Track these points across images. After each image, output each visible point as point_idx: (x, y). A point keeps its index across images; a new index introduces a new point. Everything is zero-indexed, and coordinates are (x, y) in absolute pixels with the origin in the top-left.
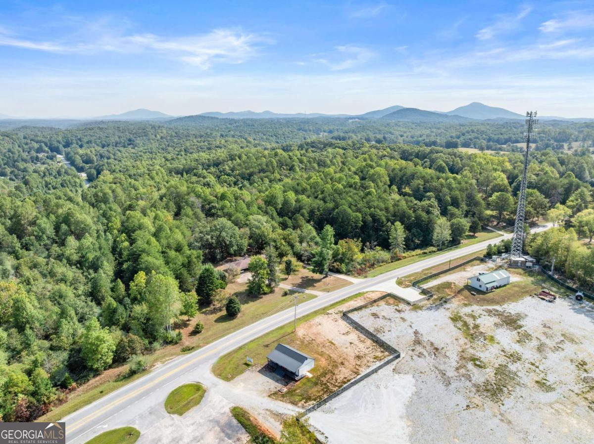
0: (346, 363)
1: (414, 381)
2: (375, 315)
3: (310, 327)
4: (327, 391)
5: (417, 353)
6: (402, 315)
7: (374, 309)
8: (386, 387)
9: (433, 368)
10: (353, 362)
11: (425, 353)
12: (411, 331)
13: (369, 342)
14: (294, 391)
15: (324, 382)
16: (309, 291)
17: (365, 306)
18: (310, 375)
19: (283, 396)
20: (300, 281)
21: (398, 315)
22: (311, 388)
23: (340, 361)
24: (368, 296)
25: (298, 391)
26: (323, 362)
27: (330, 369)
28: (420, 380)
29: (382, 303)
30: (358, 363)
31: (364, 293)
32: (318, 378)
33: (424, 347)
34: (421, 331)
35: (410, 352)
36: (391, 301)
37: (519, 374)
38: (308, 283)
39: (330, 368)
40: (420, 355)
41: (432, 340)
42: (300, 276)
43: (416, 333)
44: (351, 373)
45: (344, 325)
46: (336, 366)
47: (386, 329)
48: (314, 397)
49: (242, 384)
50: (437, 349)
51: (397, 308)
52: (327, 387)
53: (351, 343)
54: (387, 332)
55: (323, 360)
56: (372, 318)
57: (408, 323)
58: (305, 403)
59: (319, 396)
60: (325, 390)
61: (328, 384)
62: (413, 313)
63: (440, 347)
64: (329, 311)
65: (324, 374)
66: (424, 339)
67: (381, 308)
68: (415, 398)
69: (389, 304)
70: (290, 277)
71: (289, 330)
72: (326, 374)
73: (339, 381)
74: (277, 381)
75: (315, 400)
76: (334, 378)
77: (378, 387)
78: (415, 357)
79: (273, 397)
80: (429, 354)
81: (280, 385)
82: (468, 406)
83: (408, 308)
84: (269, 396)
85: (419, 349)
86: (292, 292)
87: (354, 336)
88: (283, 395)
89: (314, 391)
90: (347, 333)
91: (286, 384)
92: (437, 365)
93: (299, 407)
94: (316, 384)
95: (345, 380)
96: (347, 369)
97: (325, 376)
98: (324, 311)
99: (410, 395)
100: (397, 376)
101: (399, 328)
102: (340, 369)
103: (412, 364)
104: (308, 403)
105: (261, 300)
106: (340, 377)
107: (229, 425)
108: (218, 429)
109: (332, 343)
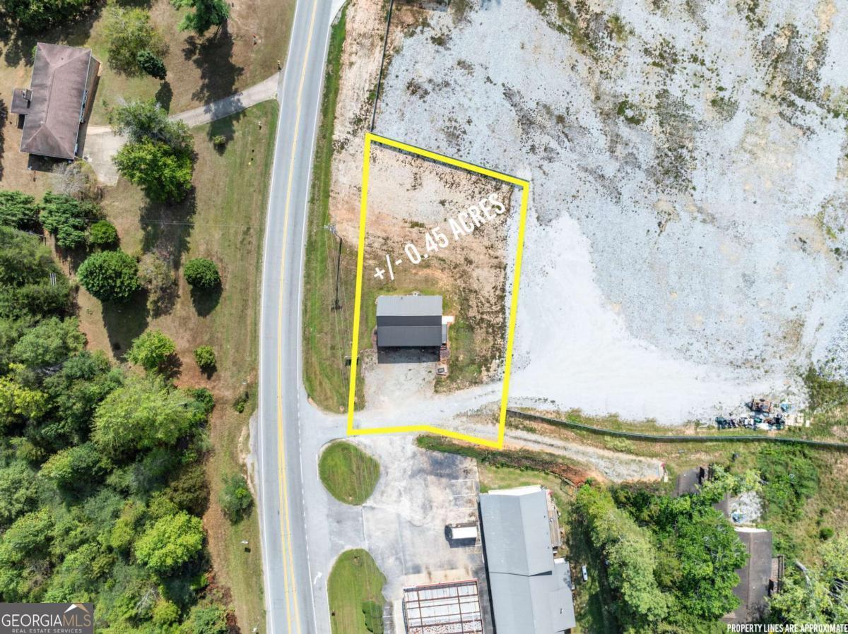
0: (472, 256)
1: (576, 222)
2: (417, 90)
3: (352, 208)
4: (494, 331)
5: (542, 153)
6: (455, 51)
7: (400, 69)
8: (554, 265)
9: (583, 175)
10: (478, 245)
11: (553, 144)
12: (499, 96)
13: (463, 177)
14: (457, 360)
15: (478, 317)
16: (248, 98)
17: (380, 71)
18: (451, 319)
19: (451, 378)
20: (195, 69)
21: (447, 57)
22: (471, 340)
23: (461, 258)
24: (357, 27)
25: (461, 358)
26: (444, 279)
27: (463, 285)
28: (583, 217)
29: (399, 37)
30: (486, 242)
31: (342, 21)
32: (464, 316)
33: (543, 128)
34: (512, 82)
35: (533, 158)
36: (407, 14)
37: (688, 101)
38: (216, 67)
39: (461, 284)
40: (549, 155)
41: (542, 96)
42: (179, 53)
43: (509, 95)
44: (493, 271)
45: (395, 163)
46: (466, 274)
47: (461, 120)
48: (489, 355)
49: (384, 398)
50: (561, 119)
51: (432, 33)
52: (490, 325)
53: (443, 203)
54: (467, 127)
55: (438, 274)
56: (417, 101)
57: (479, 72)
58: (488, 370)
59: (493, 347)
60: (490, 330)
61: (485, 316)
62: (468, 31)
63: (562, 110)
64: (338, 136)
65: (465, 302)
66: (530, 103)
67: (406, 53)
68: (597, 257)
69: (411, 31)
70: (168, 77)
71: (329, 243)
72: (467, 300)
73: (493, 301)
74: (419, 360)
75: (493, 357)
76: (483, 300)
77: (545, 274)
78: (547, 167)
79: (440, 389)
80: (560, 142)
81: (430, 364)
82: (660, 224)
83: (447, 18)
84: (436, 391)
85: (539, 139)
86: (224, 128)
87: (432, 180)
88: (449, 377)
89: (481, 343)
90: (417, 179)
91: (436, 357)
92: (583, 163)
93: (487, 383)
94: (471, 329)
95: (498, 292)
96: (483, 268)
97: (469, 306)
98: (328, 142)
99: (588, 257)
100: (550, 231)
101: (478, 101)
102: (475, 274)
103: (552, 186)
104: (491, 370)
105: (198, 196)
106: (487, 291)
107: (436, 464)
108: (431, 478)
109: (415, 225)
